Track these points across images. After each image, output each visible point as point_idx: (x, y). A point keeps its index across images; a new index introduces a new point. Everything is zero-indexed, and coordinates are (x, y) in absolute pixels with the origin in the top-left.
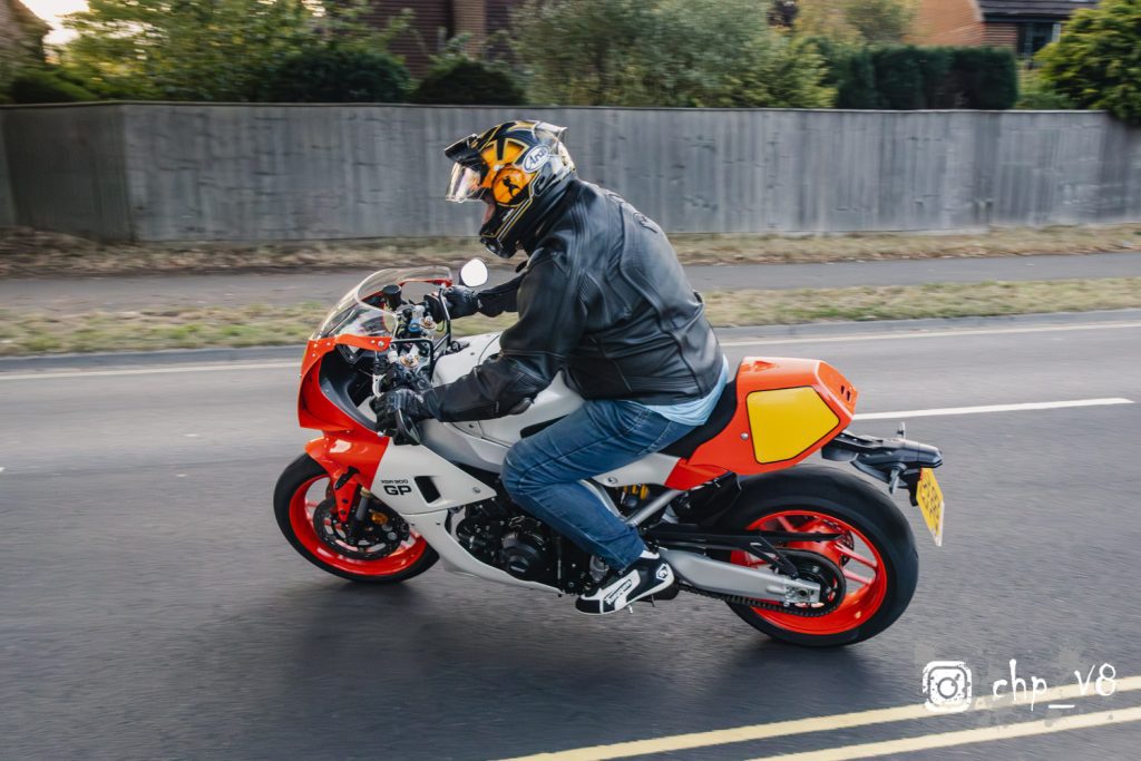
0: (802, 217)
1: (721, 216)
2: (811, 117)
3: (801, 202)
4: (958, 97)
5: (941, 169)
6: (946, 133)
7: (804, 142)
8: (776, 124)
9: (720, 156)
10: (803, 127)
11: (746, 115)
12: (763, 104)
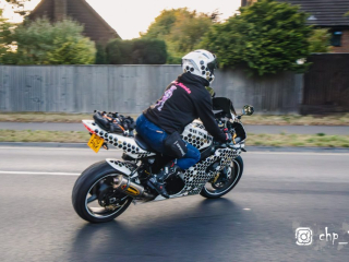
0: (76, 106)
1: (44, 105)
2: (79, 68)
3: (76, 101)
4: (140, 59)
5: (134, 88)
6: (136, 74)
7: (76, 78)
8: (66, 71)
9: (44, 84)
10: (76, 72)
11: (54, 68)
12: (60, 63)
